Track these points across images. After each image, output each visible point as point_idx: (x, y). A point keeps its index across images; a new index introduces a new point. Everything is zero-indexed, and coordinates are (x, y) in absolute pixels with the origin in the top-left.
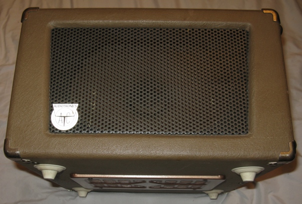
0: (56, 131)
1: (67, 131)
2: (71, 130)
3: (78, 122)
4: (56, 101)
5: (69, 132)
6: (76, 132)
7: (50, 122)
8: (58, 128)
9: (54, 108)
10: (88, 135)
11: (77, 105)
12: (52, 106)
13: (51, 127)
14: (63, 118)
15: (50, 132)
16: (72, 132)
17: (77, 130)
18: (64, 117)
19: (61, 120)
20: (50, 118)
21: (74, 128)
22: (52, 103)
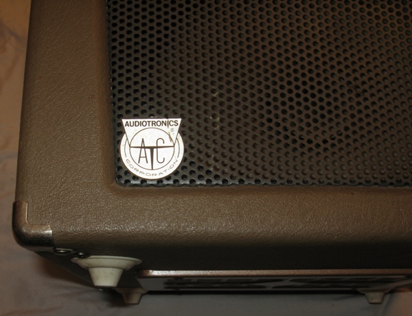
0: (133, 182)
1: (160, 181)
2: (168, 178)
3: (184, 160)
4: (128, 112)
5: (165, 182)
6: (182, 182)
7: (120, 159)
8: (138, 174)
9: (126, 128)
10: (209, 188)
11: (179, 120)
12: (120, 125)
13: (122, 173)
14: (148, 151)
15: (121, 184)
16: (171, 182)
17: (184, 177)
18: (152, 149)
19: (143, 155)
20: (118, 151)
21: (176, 173)
22: (121, 117)
